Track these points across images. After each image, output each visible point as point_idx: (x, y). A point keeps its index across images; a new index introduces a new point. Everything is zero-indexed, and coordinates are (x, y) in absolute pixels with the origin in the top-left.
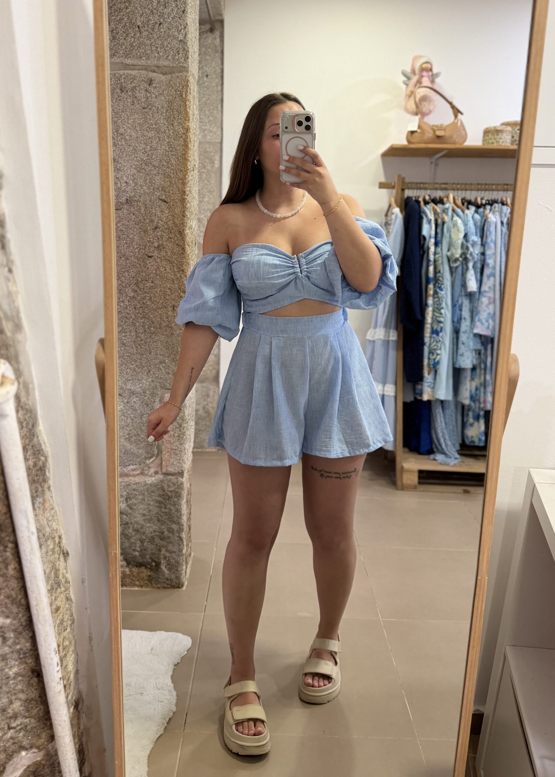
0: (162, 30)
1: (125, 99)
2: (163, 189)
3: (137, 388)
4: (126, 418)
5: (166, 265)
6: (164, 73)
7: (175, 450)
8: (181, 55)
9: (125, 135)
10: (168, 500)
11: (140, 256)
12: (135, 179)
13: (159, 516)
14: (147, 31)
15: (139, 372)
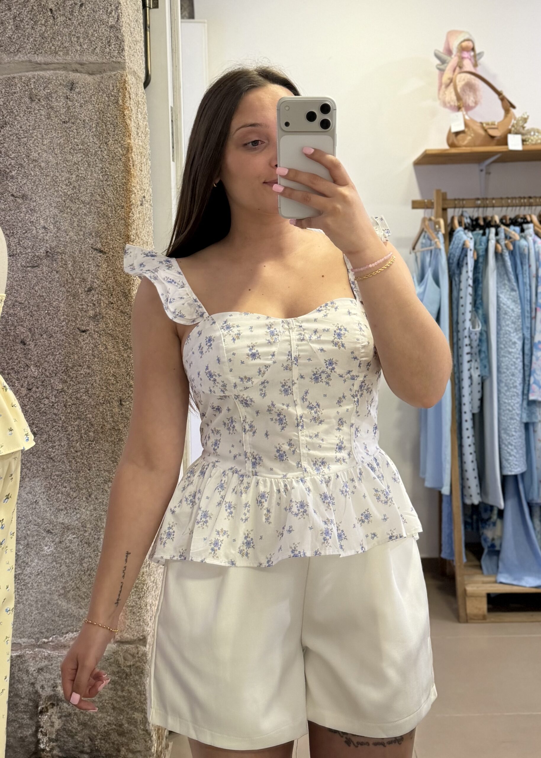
0: (84, 13)
1: (36, 112)
2: (98, 234)
3: (72, 520)
4: (58, 565)
5: (107, 341)
6: (91, 72)
7: (132, 607)
8: (113, 46)
9: (40, 161)
10: (126, 678)
11: (68, 331)
12: (57, 221)
13: (114, 702)
14: (64, 15)
15: (75, 498)
